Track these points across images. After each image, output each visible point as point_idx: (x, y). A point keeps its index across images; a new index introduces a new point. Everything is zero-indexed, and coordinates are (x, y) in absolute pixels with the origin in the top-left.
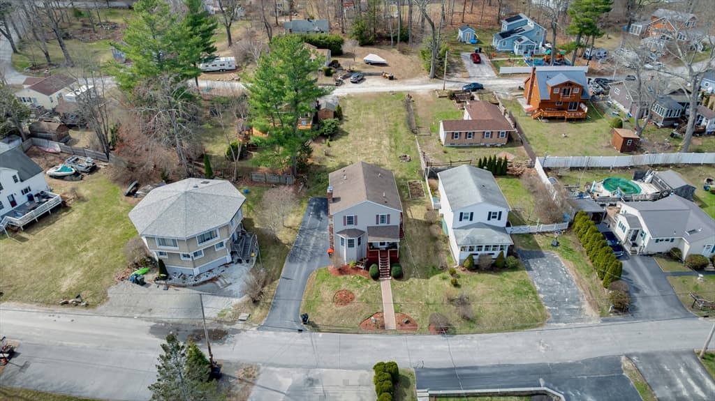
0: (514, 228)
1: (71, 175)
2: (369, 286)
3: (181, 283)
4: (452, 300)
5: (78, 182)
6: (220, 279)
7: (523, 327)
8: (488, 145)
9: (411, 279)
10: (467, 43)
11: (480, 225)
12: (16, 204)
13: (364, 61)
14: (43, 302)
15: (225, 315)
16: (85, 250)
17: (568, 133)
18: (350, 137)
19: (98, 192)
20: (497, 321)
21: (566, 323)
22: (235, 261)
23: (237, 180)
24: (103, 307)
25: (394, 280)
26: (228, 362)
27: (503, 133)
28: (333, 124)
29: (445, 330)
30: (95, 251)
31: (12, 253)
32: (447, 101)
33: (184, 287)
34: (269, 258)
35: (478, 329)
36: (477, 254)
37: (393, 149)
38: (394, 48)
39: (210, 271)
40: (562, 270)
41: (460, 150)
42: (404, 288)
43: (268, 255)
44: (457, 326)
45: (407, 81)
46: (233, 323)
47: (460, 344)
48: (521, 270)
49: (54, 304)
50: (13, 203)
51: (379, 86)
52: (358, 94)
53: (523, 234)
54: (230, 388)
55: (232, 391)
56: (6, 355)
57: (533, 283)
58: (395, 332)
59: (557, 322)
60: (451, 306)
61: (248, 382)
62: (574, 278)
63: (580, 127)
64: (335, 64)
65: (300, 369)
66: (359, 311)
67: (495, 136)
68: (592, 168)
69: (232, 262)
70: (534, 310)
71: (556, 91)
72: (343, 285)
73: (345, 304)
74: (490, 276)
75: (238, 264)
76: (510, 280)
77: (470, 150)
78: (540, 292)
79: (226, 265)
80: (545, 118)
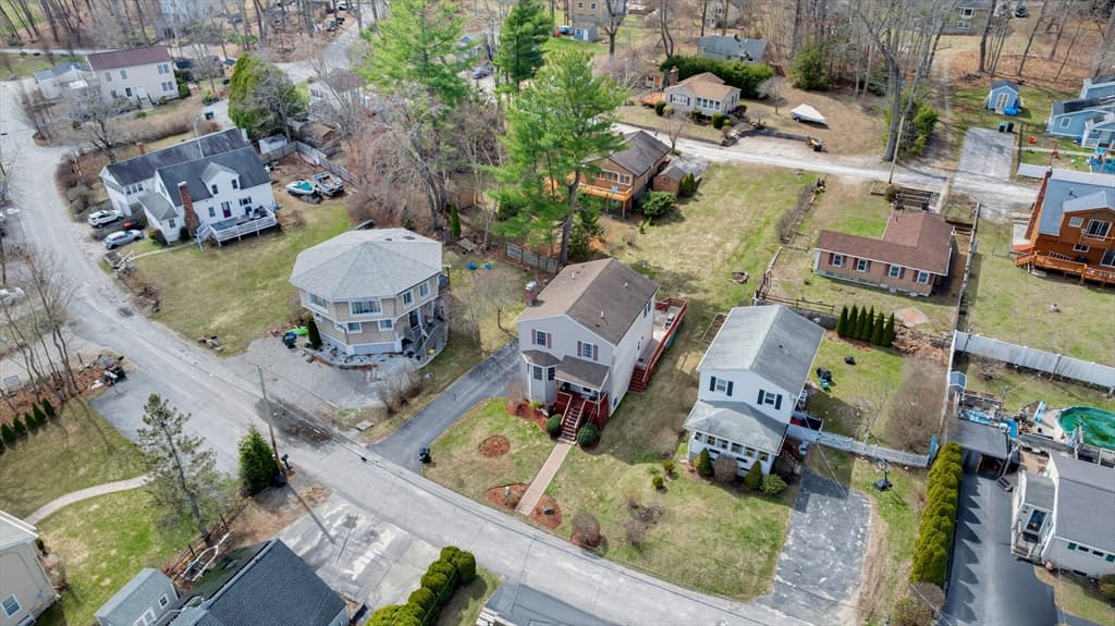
0: (823, 434)
1: (308, 195)
2: (538, 443)
3: (328, 360)
4: (636, 507)
5: (310, 205)
6: (374, 369)
7: (711, 591)
8: (892, 290)
9: (605, 455)
10: (997, 112)
11: (741, 408)
12: (230, 215)
13: (794, 114)
14: (185, 334)
15: (345, 415)
16: (265, 288)
17: (1066, 305)
18: (683, 226)
19: (325, 222)
20: (678, 563)
21: (788, 615)
22: (405, 352)
23: (488, 249)
24: (235, 358)
25: (578, 448)
26: (303, 473)
27: (924, 275)
28: (662, 200)
29: (592, 544)
30: (274, 292)
31: (195, 269)
32: (882, 201)
33: (330, 365)
34: (450, 362)
35: (640, 563)
36: (718, 452)
37: (735, 259)
38: (857, 100)
39: (369, 355)
40: (857, 531)
41: (836, 285)
42: (584, 465)
43: (452, 359)
44: (613, 546)
45: (842, 158)
46: (347, 429)
47: (597, 573)
48: (785, 504)
49: (193, 339)
50: (227, 213)
51: (789, 158)
52: (745, 163)
53: (835, 449)
54: (281, 504)
55: (281, 508)
56: (114, 376)
57: (788, 532)
58: (525, 519)
59: (773, 608)
60: (628, 514)
61: (305, 505)
62: (871, 550)
63: (1106, 301)
64: (739, 112)
65: (373, 516)
66: (499, 472)
67: (908, 276)
68: (1067, 380)
69: (401, 353)
70: (750, 572)
71: (1076, 223)
72: (506, 430)
73: (490, 456)
74: (726, 494)
75: (407, 358)
76: (752, 512)
77: (853, 289)
78: (786, 550)
79: (392, 354)
80: (1038, 268)
